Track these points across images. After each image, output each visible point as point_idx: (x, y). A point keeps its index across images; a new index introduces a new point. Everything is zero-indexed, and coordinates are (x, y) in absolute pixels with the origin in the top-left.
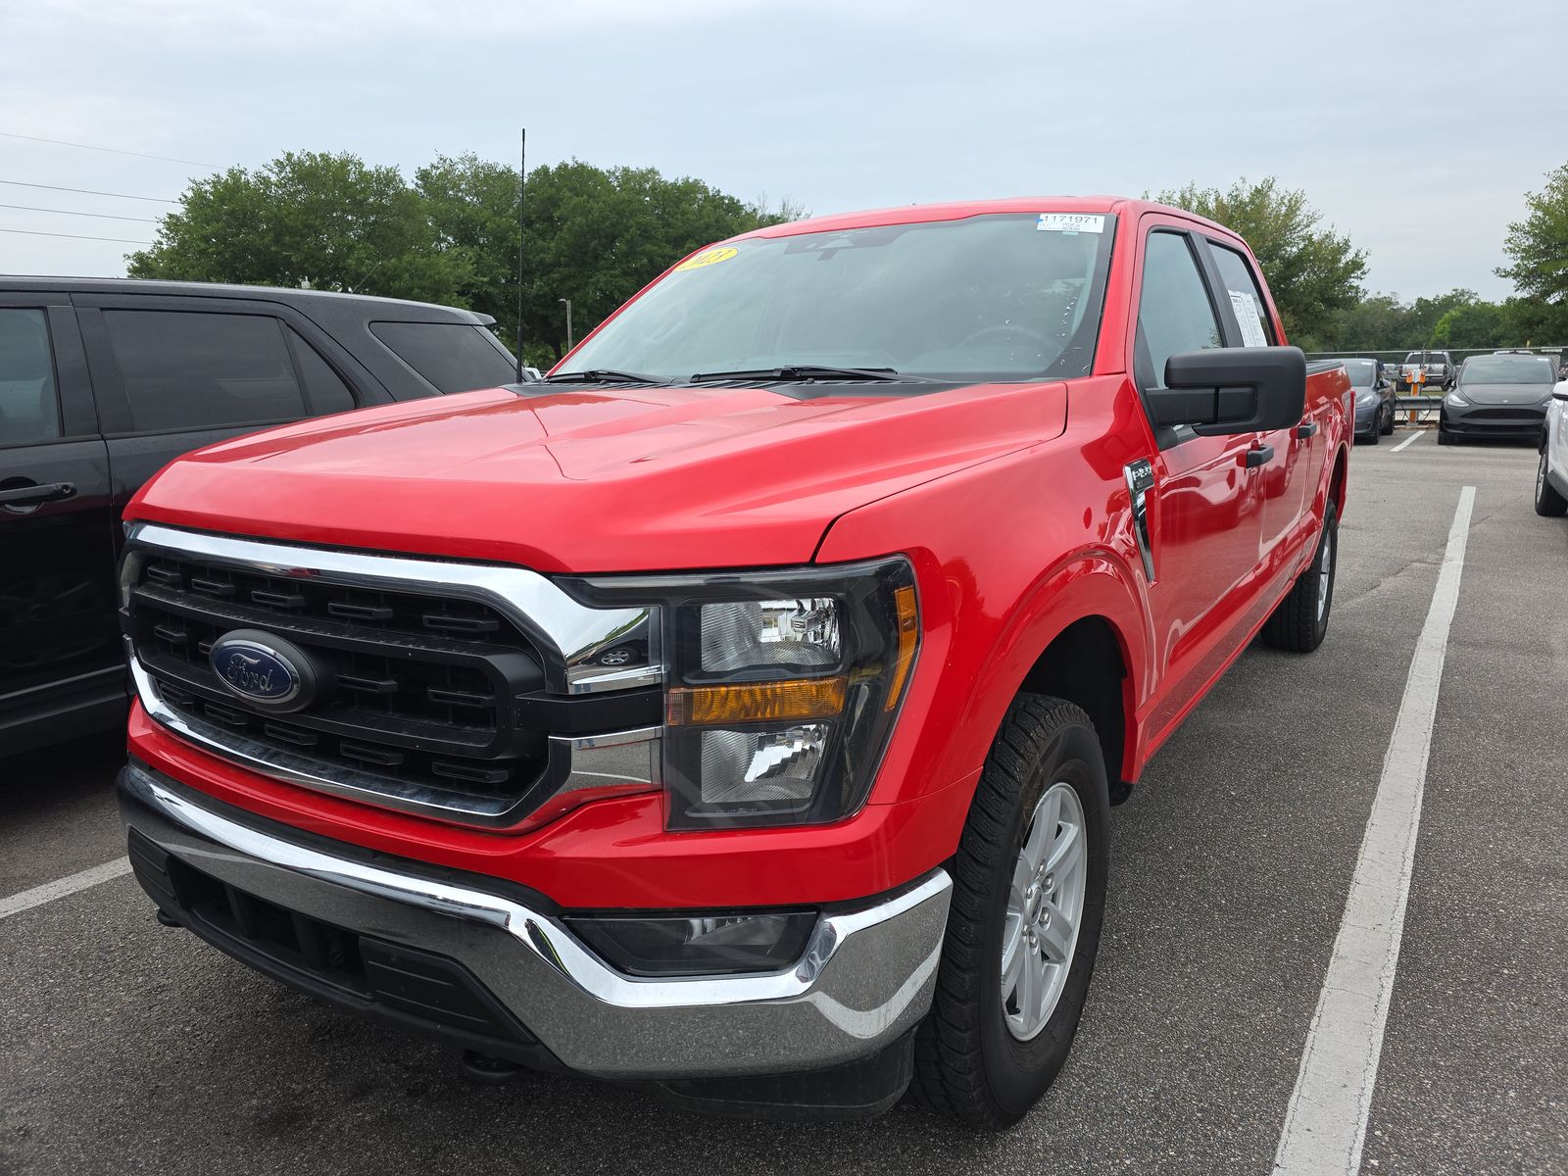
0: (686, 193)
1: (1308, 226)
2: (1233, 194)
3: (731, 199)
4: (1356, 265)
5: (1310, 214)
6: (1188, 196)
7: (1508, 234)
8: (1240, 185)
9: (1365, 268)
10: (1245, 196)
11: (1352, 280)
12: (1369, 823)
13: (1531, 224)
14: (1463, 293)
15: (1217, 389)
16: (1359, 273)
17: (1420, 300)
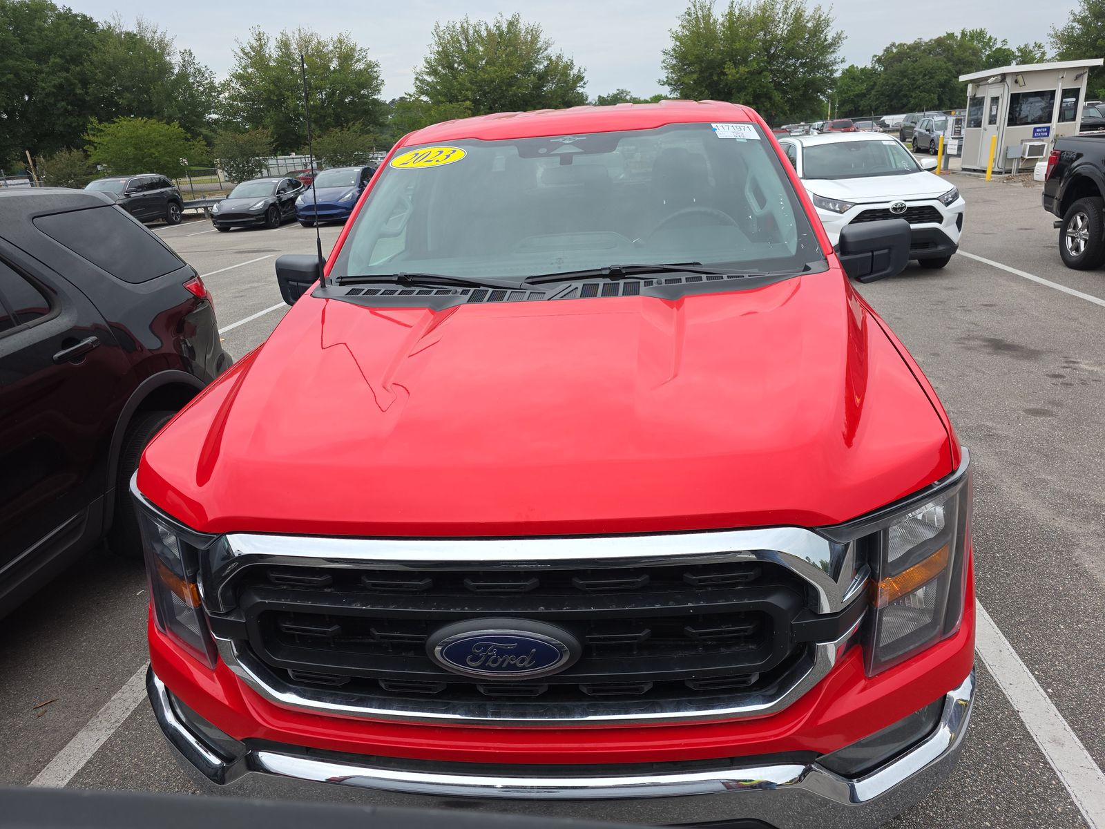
0: (37, 11)
1: (546, 49)
2: (497, 25)
3: (84, 17)
4: (579, 78)
5: (546, 40)
6: (465, 25)
7: (663, 57)
8: (499, 19)
9: (585, 80)
10: (504, 28)
11: (578, 88)
13: (674, 50)
14: (622, 92)
15: (872, 252)
16: (582, 83)
17: (600, 97)
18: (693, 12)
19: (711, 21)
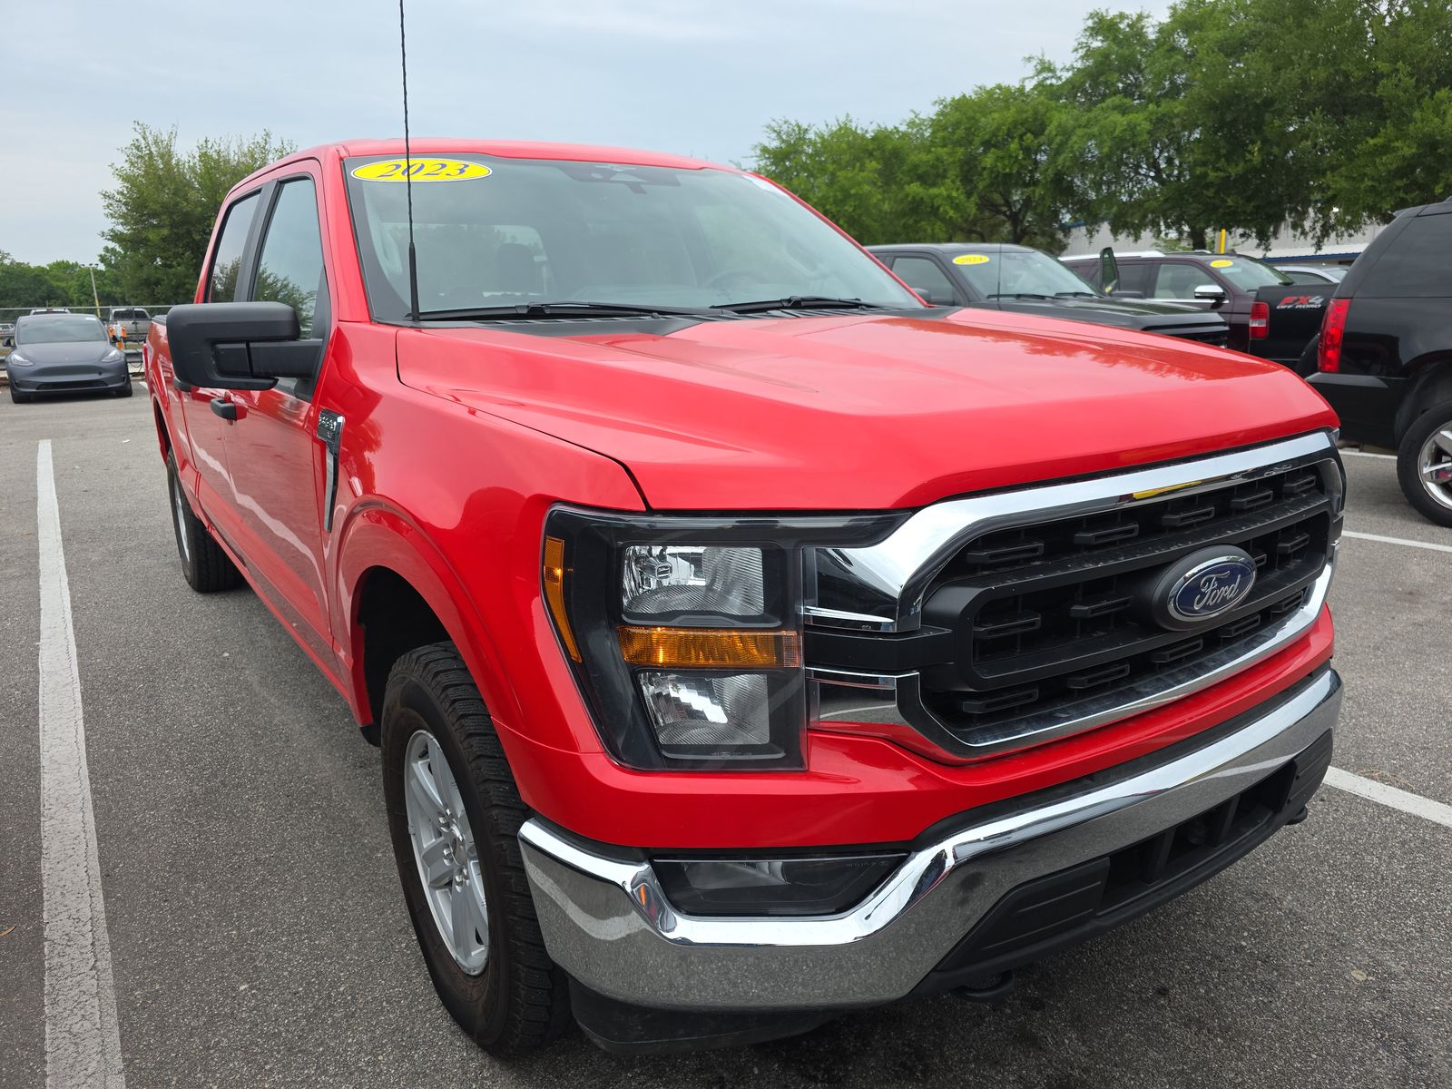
18: (143, 146)
19: (174, 162)
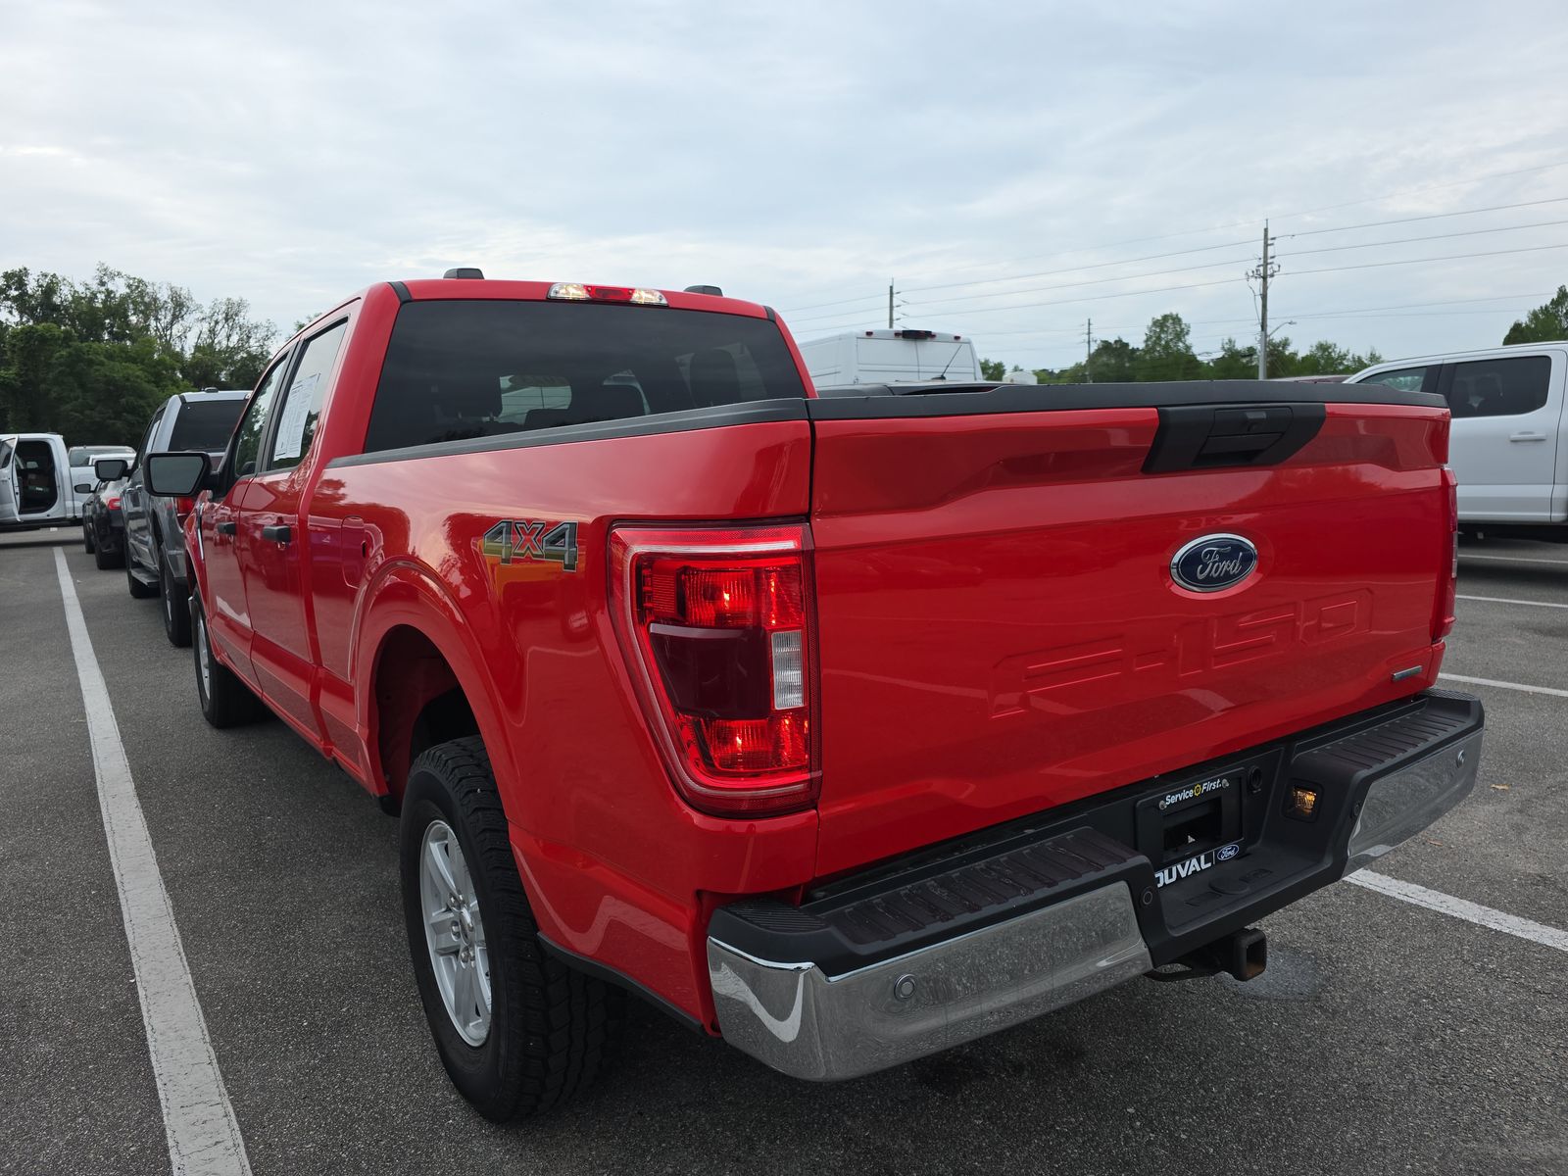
12: (150, 841)
